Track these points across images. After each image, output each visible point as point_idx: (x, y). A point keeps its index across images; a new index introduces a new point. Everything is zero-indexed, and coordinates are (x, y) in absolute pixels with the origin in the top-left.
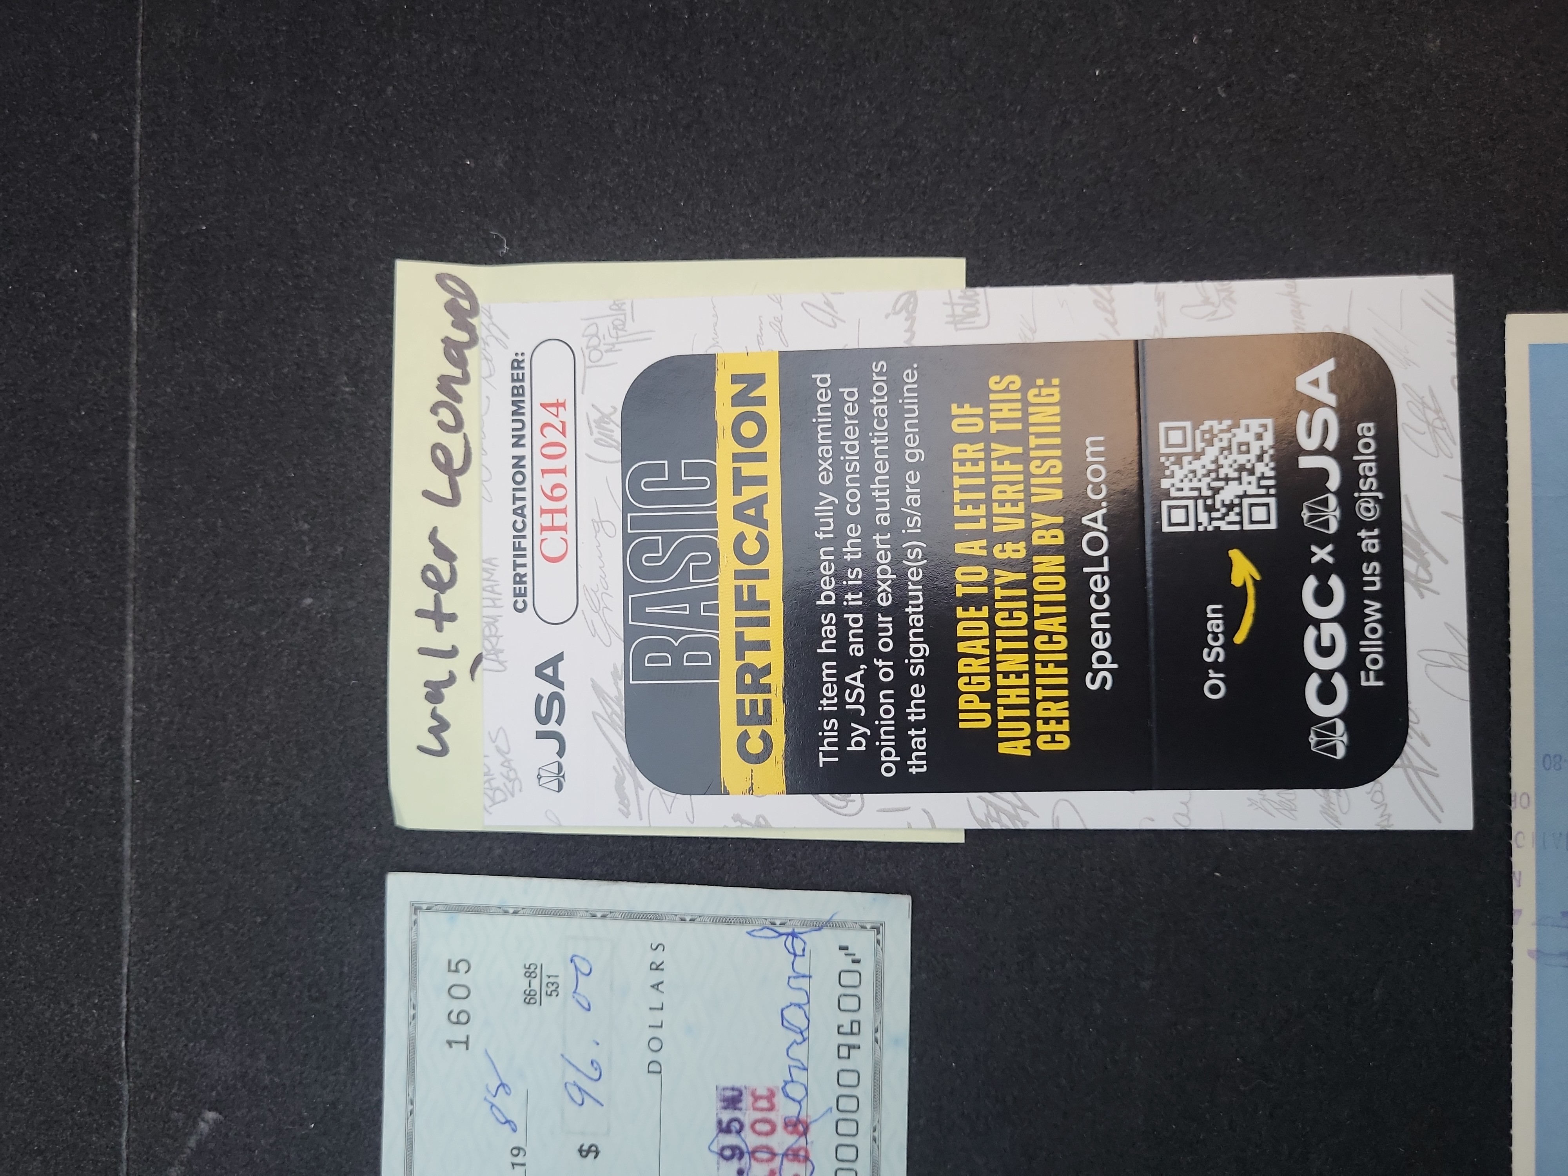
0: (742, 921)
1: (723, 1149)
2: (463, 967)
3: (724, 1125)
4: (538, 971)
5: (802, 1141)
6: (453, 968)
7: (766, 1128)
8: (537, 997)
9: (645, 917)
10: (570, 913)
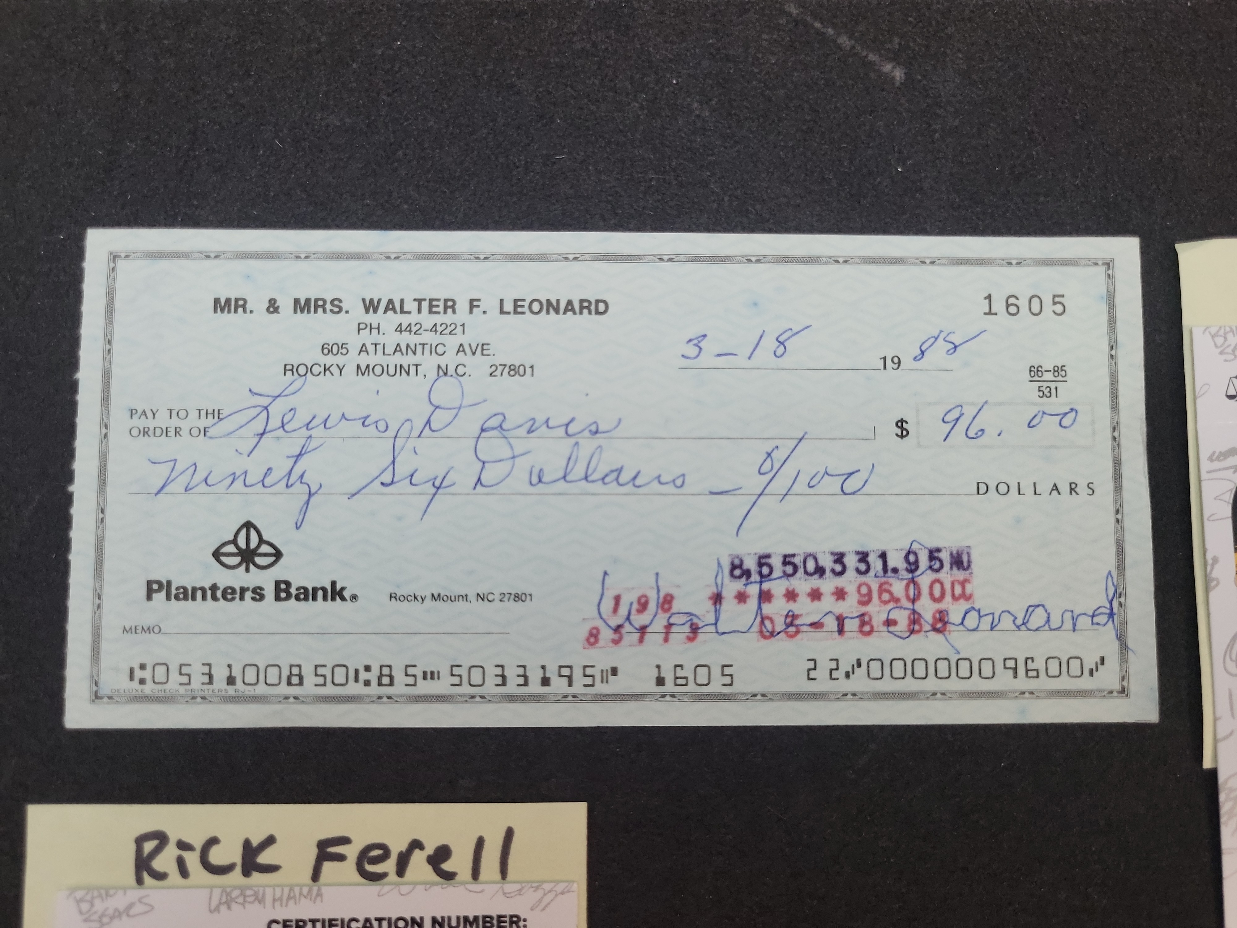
0: (1121, 567)
1: (916, 554)
2: (1059, 308)
3: (936, 554)
4: (1060, 378)
5: (927, 627)
6: (1057, 299)
7: (937, 593)
8: (1036, 378)
9: (1117, 477)
10: (1115, 407)
